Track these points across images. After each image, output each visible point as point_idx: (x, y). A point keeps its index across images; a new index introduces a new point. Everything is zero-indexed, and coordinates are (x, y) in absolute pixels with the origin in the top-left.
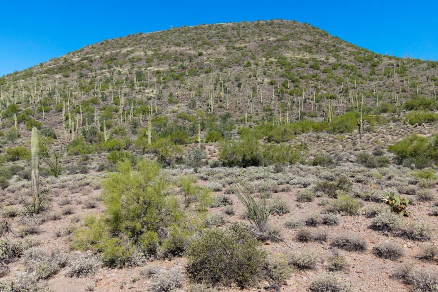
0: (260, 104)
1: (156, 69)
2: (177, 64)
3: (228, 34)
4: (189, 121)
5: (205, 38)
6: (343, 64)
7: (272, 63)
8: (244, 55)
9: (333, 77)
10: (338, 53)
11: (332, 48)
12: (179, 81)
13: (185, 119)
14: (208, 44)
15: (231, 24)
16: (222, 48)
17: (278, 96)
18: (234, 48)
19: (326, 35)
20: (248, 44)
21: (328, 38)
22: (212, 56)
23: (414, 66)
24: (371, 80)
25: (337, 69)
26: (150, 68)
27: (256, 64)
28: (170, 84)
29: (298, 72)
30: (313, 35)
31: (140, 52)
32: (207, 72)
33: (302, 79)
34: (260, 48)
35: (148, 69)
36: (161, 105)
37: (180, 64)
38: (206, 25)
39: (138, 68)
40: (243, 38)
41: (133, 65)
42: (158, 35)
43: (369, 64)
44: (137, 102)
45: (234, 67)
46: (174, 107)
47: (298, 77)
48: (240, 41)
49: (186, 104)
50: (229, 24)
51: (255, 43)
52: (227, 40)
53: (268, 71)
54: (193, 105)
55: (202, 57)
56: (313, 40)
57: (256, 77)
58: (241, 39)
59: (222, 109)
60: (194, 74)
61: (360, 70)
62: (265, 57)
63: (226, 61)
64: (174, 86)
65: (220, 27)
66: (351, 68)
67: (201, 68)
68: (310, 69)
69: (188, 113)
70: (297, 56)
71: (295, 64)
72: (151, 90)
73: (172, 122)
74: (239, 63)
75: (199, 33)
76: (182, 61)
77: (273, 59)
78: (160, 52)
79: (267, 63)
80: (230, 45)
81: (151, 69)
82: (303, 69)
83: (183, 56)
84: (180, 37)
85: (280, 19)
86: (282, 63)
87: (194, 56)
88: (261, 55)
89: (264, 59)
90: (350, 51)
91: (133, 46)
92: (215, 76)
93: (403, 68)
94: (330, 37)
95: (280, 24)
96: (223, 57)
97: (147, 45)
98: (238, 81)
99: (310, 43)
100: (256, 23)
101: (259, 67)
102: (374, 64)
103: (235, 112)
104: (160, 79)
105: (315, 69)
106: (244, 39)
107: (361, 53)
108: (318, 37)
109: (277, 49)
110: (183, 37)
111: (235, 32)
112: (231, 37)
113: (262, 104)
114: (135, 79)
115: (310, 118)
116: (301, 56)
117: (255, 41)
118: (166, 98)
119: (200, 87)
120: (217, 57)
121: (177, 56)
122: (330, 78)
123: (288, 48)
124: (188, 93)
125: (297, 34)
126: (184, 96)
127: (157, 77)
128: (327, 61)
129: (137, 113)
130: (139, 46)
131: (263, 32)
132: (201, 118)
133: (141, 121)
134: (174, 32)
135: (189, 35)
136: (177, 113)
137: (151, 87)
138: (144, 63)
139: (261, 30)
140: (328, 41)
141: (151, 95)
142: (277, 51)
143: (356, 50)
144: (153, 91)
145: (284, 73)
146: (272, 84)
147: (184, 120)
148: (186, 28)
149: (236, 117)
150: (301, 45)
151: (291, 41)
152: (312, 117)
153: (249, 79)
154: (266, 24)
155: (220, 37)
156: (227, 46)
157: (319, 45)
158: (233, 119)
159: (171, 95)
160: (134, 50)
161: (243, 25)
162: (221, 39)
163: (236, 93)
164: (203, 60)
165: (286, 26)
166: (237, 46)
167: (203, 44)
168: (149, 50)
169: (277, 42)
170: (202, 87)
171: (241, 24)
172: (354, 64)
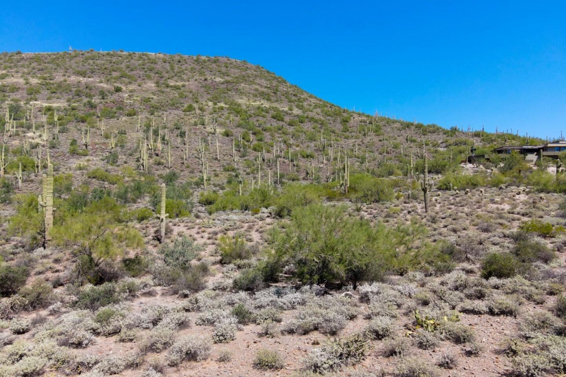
0: (217, 161)
1: (45, 105)
2: (82, 100)
3: (159, 67)
4: (111, 183)
5: (124, 69)
6: (310, 116)
7: (222, 108)
8: (181, 96)
9: (302, 132)
10: (301, 104)
11: (293, 98)
12: (86, 124)
13: (103, 180)
14: (129, 77)
15: (161, 56)
16: (151, 85)
17: (239, 151)
18: (168, 86)
19: (284, 82)
20: (187, 83)
21: (287, 86)
22: (135, 94)
23: (386, 124)
24: (347, 138)
25: (304, 122)
26: (35, 102)
27: (201, 109)
28: (71, 127)
29: (259, 122)
30: (269, 80)
31: (16, 78)
32: (129, 115)
33: (265, 130)
34: (203, 89)
35: (31, 103)
36: (56, 158)
37: (86, 100)
38: (125, 53)
39: (12, 100)
40: (179, 74)
41: (4, 96)
42: (48, 58)
43: (339, 120)
44: (11, 150)
45: (170, 111)
46: (82, 162)
47: (260, 129)
48: (175, 78)
49: (101, 157)
50: (158, 55)
51: (196, 82)
52: (157, 75)
53: (219, 119)
54: (113, 159)
55: (120, 93)
56: (269, 86)
57: (203, 124)
58: (176, 75)
59: (162, 167)
60: (110, 115)
61: (331, 126)
62: (211, 101)
63: (157, 101)
64: (78, 130)
65: (144, 57)
66: (320, 122)
67: (120, 108)
68: (273, 119)
69: (106, 171)
70: (254, 104)
71: (252, 112)
72: (38, 134)
73: (80, 184)
74: (176, 105)
75: (114, 61)
76: (90, 96)
77: (222, 104)
78: (51, 82)
79: (216, 108)
80: (162, 82)
81: (37, 104)
82: (265, 119)
83: (90, 90)
84: (85, 64)
85: (226, 57)
86: (236, 110)
87: (109, 91)
88: (205, 98)
89: (210, 104)
90: (314, 103)
91: (5, 69)
92: (144, 121)
93: (377, 126)
94: (288, 84)
95: (227, 63)
96: (152, 96)
97: (30, 69)
98: (179, 129)
99: (266, 89)
100: (195, 58)
101: (205, 113)
102: (345, 120)
103: (181, 171)
104: (53, 118)
105: (278, 120)
106: (180, 76)
107: (327, 106)
108: (275, 83)
109: (227, 93)
110: (89, 64)
111: (167, 66)
112: (162, 72)
113: (219, 161)
114: (7, 116)
115: (290, 181)
116: (258, 103)
117: (196, 80)
118: (65, 147)
119: (122, 133)
120: (144, 96)
121: (81, 88)
122: (299, 132)
123: (241, 93)
124: (102, 141)
125: (249, 77)
126: (97, 146)
127: (47, 116)
128: (291, 112)
129: (12, 168)
130: (15, 69)
131: (205, 70)
132: (130, 179)
133: (20, 181)
134: (75, 56)
135: (98, 62)
136: (87, 170)
137: (37, 128)
138: (25, 95)
139: (202, 68)
140: (287, 89)
141: (38, 140)
142: (226, 95)
143: (321, 103)
144: (40, 136)
145: (241, 122)
146: (227, 135)
147: (101, 182)
148: (94, 53)
149: (185, 179)
150: (256, 90)
151: (243, 85)
152: (293, 180)
153: (194, 127)
154: (209, 60)
155: (146, 69)
156: (157, 83)
157: (278, 93)
158: (182, 181)
159: (74, 142)
160: (7, 75)
161: (177, 58)
162: (147, 73)
163: (179, 145)
164: (123, 98)
165: (235, 66)
166: (172, 84)
167: (122, 77)
168: (33, 77)
169: (226, 84)
170: (125, 134)
171: (174, 57)
172: (322, 118)
